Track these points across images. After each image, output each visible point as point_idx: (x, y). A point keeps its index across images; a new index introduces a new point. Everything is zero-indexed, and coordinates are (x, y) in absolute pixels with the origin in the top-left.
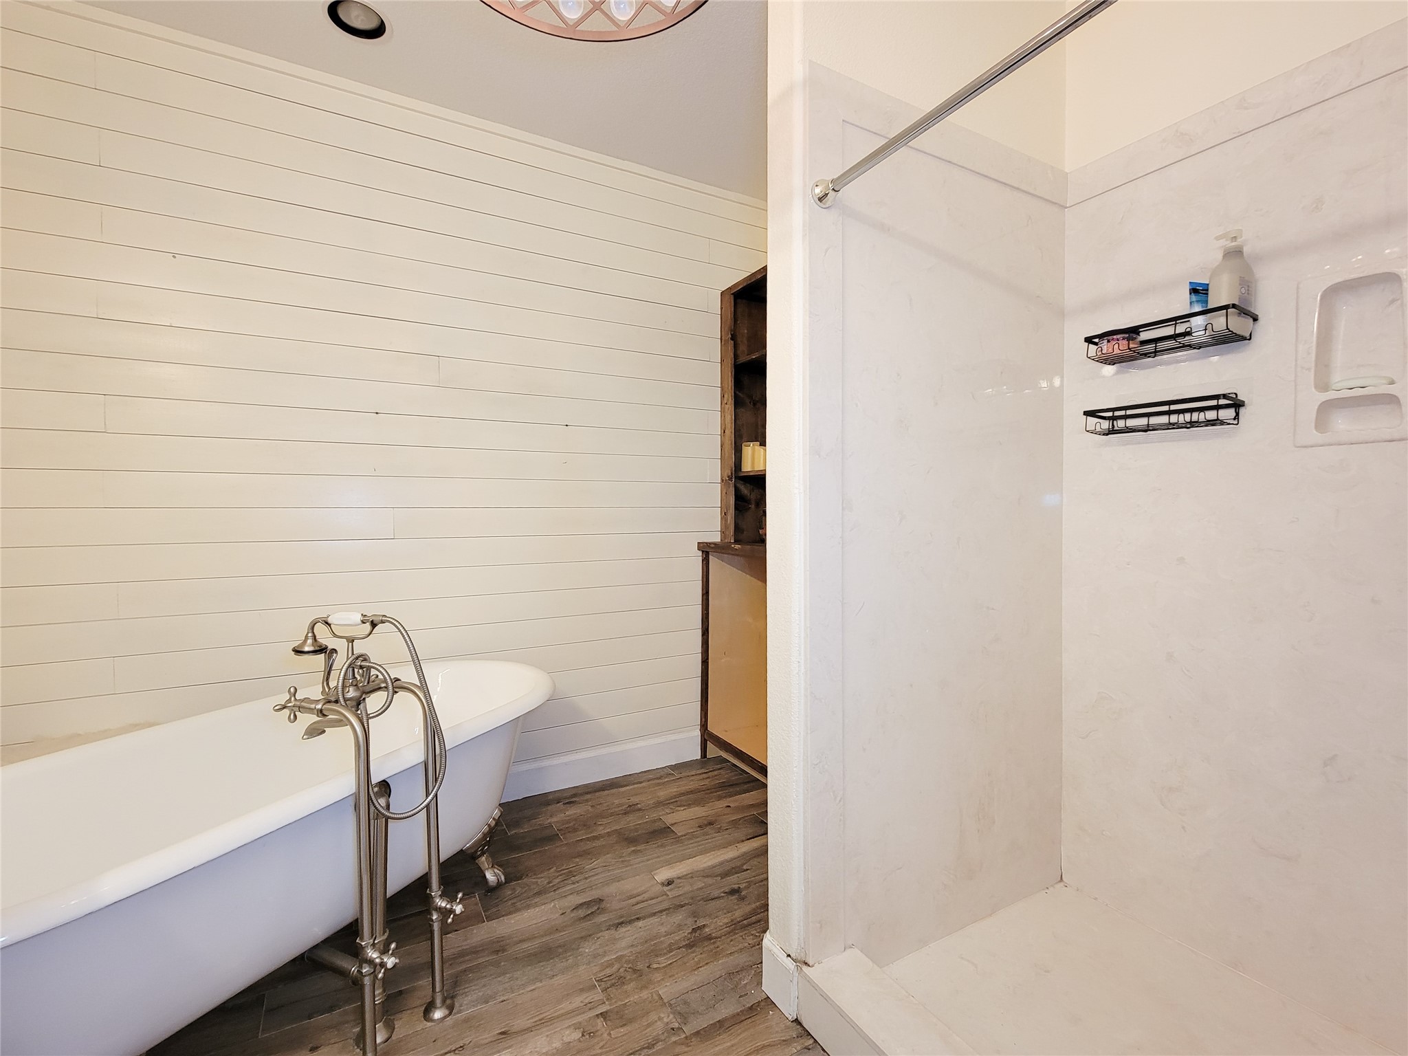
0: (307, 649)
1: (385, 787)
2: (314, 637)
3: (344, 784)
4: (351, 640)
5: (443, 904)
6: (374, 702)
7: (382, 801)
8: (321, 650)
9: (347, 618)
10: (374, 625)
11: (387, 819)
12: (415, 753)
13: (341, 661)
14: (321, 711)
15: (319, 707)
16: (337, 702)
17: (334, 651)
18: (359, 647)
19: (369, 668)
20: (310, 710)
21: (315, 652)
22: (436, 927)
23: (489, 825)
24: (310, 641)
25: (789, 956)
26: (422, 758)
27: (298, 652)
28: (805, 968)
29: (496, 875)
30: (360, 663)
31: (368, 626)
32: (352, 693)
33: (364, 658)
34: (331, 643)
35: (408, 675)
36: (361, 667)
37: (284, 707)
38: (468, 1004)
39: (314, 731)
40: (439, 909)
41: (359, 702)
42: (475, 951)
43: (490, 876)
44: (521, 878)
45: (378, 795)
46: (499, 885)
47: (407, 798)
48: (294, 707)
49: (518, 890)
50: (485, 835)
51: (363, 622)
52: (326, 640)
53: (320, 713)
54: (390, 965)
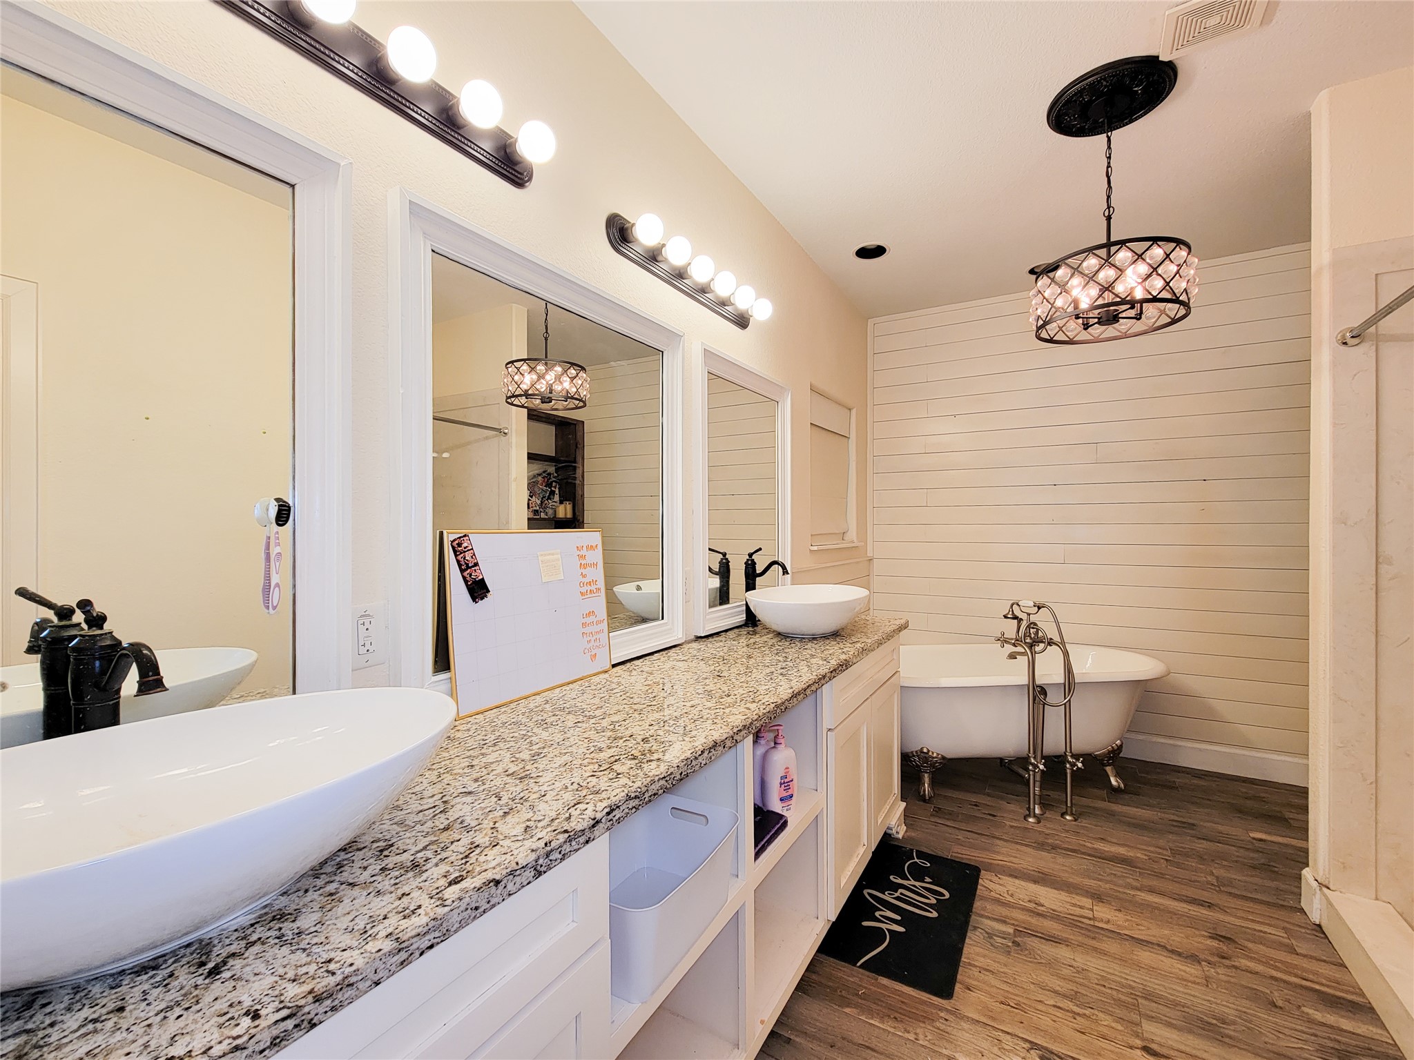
0: (1009, 616)
1: (1043, 691)
2: (1013, 611)
3: (1023, 679)
4: (1029, 615)
5: (1070, 759)
6: (1039, 647)
7: (1042, 696)
8: (1015, 618)
9: (1027, 603)
10: (1039, 608)
11: (1044, 705)
12: (1059, 678)
13: (1024, 624)
14: (1014, 643)
15: (1013, 642)
16: (1022, 641)
17: (1021, 619)
18: (1033, 618)
19: (1038, 630)
20: (1010, 642)
21: (1013, 618)
22: (1068, 771)
23: (1112, 747)
24: (1011, 613)
25: (1316, 880)
26: (1063, 681)
27: (1005, 617)
28: (1325, 890)
29: (1117, 781)
30: (1032, 625)
31: (1036, 608)
32: (1028, 640)
33: (1035, 624)
34: (1020, 615)
35: (1057, 639)
36: (1033, 628)
37: (999, 640)
38: (1084, 822)
39: (1012, 656)
40: (1069, 762)
41: (1031, 646)
42: (1096, 809)
43: (1113, 781)
44: (1138, 794)
45: (1040, 692)
46: (1118, 790)
47: (1054, 697)
48: (1003, 641)
49: (1134, 798)
50: (1109, 752)
51: (1034, 606)
52: (1017, 612)
53: (1014, 645)
54: (1042, 767)
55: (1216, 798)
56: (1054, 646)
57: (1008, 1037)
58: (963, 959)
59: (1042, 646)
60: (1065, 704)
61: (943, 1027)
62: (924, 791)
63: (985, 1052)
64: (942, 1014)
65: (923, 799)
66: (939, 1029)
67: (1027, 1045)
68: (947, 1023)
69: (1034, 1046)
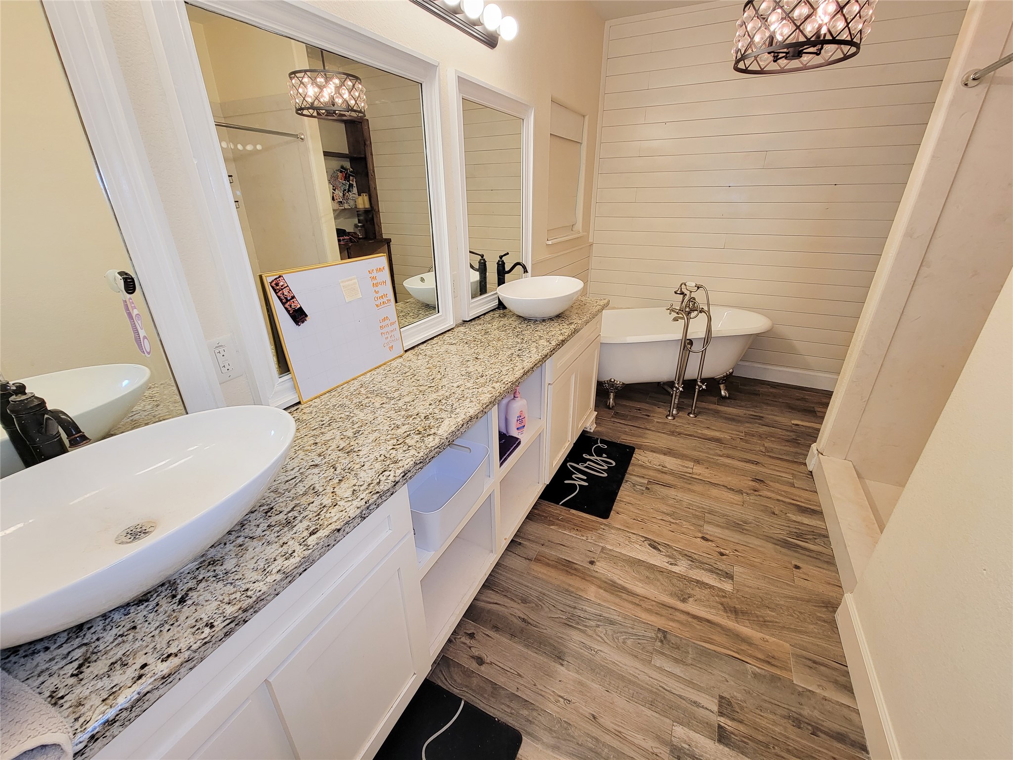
0: (678, 292)
1: (691, 342)
2: (681, 288)
3: (679, 336)
4: (691, 292)
5: (699, 383)
6: (693, 314)
7: (689, 346)
8: (682, 293)
9: (691, 284)
10: (698, 288)
11: (690, 351)
12: (702, 334)
13: (687, 298)
14: (678, 312)
15: (677, 311)
16: (683, 311)
17: (686, 295)
18: (693, 295)
19: (695, 303)
20: (675, 312)
21: (680, 294)
22: (697, 390)
23: (727, 374)
24: (679, 290)
25: (817, 450)
26: (704, 337)
27: (676, 293)
28: (821, 455)
29: (725, 393)
30: (692, 300)
31: (696, 288)
32: (687, 310)
33: (694, 299)
34: (685, 292)
35: (706, 308)
36: (692, 301)
37: (669, 309)
38: (700, 418)
39: (676, 319)
40: (698, 385)
41: (689, 313)
42: (709, 409)
43: (723, 393)
44: (736, 400)
45: (688, 344)
46: (725, 398)
47: (698, 347)
48: (672, 310)
49: (733, 402)
50: (724, 377)
51: (695, 286)
52: (684, 290)
53: (678, 313)
54: (681, 389)
55: (780, 400)
56: (703, 314)
57: (634, 536)
58: (617, 498)
59: (696, 313)
60: (702, 351)
61: (601, 533)
62: (610, 403)
63: (621, 544)
64: (602, 527)
65: (608, 407)
66: (599, 534)
67: (644, 539)
68: (604, 531)
69: (647, 539)
